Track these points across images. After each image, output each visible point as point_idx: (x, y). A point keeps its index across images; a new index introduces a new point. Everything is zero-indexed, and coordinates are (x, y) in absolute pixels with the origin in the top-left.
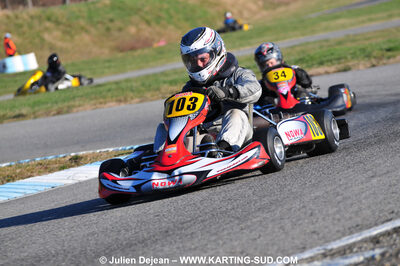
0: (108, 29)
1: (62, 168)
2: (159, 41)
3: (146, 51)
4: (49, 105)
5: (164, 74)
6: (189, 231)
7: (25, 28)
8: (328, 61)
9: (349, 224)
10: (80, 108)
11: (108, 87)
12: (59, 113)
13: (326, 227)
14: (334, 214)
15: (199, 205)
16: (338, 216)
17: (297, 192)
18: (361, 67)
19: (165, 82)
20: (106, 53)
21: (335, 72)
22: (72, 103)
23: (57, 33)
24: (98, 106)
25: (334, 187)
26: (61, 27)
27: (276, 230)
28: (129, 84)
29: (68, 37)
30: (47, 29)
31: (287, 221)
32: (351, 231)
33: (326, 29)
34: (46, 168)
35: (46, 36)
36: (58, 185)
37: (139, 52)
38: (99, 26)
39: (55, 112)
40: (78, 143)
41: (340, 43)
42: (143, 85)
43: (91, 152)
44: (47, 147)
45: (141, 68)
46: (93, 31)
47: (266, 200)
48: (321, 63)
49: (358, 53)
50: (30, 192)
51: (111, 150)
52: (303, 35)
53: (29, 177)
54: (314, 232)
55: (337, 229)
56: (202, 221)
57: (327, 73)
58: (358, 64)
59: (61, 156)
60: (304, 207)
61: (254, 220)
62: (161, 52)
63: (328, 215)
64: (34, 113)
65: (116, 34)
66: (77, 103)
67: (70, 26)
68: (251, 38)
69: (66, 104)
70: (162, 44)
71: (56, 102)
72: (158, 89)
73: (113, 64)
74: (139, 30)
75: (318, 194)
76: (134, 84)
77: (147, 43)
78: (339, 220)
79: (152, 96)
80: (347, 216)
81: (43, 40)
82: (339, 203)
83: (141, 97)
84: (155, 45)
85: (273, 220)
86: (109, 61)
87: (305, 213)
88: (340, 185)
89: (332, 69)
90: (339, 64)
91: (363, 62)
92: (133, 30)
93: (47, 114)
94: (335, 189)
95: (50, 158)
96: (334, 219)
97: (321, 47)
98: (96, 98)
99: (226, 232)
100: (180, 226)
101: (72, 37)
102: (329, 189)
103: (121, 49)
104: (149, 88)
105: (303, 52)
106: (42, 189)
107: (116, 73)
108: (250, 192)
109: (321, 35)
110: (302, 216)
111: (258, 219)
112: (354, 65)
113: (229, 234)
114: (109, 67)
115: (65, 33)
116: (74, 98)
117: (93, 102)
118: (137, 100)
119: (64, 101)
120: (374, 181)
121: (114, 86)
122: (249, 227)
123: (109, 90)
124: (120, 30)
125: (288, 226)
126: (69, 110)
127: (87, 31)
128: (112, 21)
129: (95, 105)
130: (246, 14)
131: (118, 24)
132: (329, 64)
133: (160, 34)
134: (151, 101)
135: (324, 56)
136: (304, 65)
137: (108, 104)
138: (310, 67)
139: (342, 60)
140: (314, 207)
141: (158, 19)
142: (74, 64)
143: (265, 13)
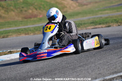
0: (21, 11)
2: (40, 16)
3: (35, 19)
6: (54, 73)
8: (102, 23)
9: (112, 71)
10: (11, 36)
13: (104, 72)
14: (107, 68)
16: (108, 69)
18: (115, 26)
20: (20, 19)
21: (105, 27)
22: (9, 34)
24: (18, 35)
25: (106, 60)
26: (4, 9)
27: (86, 73)
28: (29, 29)
31: (89, 70)
32: (113, 73)
33: (101, 14)
37: (32, 19)
38: (18, 9)
39: (2, 37)
40: (11, 47)
41: (107, 18)
42: (35, 29)
43: (16, 50)
45: (33, 24)
46: (16, 11)
47: (82, 64)
48: (100, 24)
49: (113, 21)
52: (93, 15)
54: (100, 73)
55: (108, 73)
56: (59, 70)
57: (102, 27)
58: (113, 25)
59: (5, 51)
60: (96, 66)
61: (78, 70)
63: (105, 68)
65: (24, 12)
68: (74, 16)
74: (33, 12)
75: (100, 62)
77: (35, 16)
78: (109, 70)
79: (38, 33)
80: (112, 69)
82: (109, 65)
83: (34, 33)
84: (38, 17)
85: (85, 70)
86: (22, 22)
87: (96, 68)
88: (109, 60)
89: (104, 26)
90: (107, 24)
92: (30, 11)
94: (107, 61)
96: (107, 70)
98: (17, 33)
99: (67, 73)
100: (51, 71)
101: (8, 12)
103: (26, 18)
104: (37, 30)
109: (99, 16)
110: (95, 69)
111: (79, 69)
113: (69, 74)
114: (22, 24)
116: (9, 33)
117: (16, 34)
118: (32, 34)
122: (76, 72)
123: (22, 30)
124: (26, 11)
125: (90, 71)
127: (13, 11)
128: (23, 7)
129: (17, 35)
130: (72, 8)
131: (25, 9)
132: (103, 24)
133: (40, 13)
134: (38, 34)
135: (101, 22)
136: (94, 24)
137: (22, 35)
138: (96, 25)
139: (108, 23)
140: (99, 66)
141: (40, 8)
142: (8, 22)
143: (79, 8)
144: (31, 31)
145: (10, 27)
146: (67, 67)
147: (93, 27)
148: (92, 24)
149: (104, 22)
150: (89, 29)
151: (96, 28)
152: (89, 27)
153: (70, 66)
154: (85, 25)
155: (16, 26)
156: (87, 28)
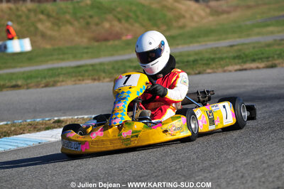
0: (88, 24)
1: (47, 129)
2: (127, 35)
3: (117, 42)
4: (39, 79)
5: (129, 61)
7: (24, 18)
8: (259, 59)
10: (63, 83)
11: (85, 68)
12: (47, 86)
15: (154, 163)
17: (231, 159)
19: (130, 67)
20: (85, 41)
21: (264, 68)
22: (57, 79)
23: (48, 24)
24: (77, 82)
25: (261, 156)
26: (52, 19)
28: (102, 67)
29: (56, 28)
30: (40, 20)
33: (259, 34)
34: (35, 128)
35: (40, 26)
36: (44, 142)
37: (111, 43)
38: (81, 20)
39: (43, 85)
40: (60, 110)
41: (269, 45)
42: (113, 68)
43: (70, 117)
44: (36, 111)
45: (112, 55)
46: (76, 23)
47: (207, 163)
48: (254, 60)
50: (22, 145)
51: (86, 117)
52: (240, 37)
53: (21, 134)
57: (258, 68)
58: (283, 63)
59: (47, 119)
60: (237, 170)
62: (128, 44)
64: (27, 85)
65: (93, 27)
66: (61, 79)
67: (58, 19)
69: (53, 79)
70: (129, 37)
71: (45, 78)
73: (90, 50)
74: (112, 26)
75: (247, 161)
76: (106, 67)
77: (118, 36)
81: (36, 28)
82: (264, 169)
83: (110, 78)
84: (124, 38)
86: (87, 48)
88: (266, 156)
89: (262, 65)
90: (268, 62)
92: (107, 25)
93: (37, 86)
95: (38, 120)
97: (254, 48)
98: (76, 76)
101: (59, 27)
102: (257, 157)
103: (97, 40)
104: (117, 71)
105: (240, 50)
106: (31, 144)
107: (92, 58)
108: (195, 156)
109: (254, 39)
112: (279, 63)
114: (87, 53)
115: (54, 24)
116: (59, 75)
117: (73, 79)
118: (108, 79)
119: (51, 77)
121: (90, 68)
123: (87, 71)
124: (97, 24)
126: (54, 84)
127: (71, 24)
128: (91, 17)
129: (75, 81)
130: (196, 18)
131: (96, 19)
132: (260, 61)
133: (128, 30)
135: (256, 55)
136: (240, 61)
137: (85, 81)
138: (245, 62)
139: (270, 59)
140: (244, 171)
141: (127, 18)
142: (59, 49)
143: (211, 18)
144: (104, 72)
145: (63, 60)
146: (175, 170)
147: (238, 67)
148: (236, 61)
149: (262, 56)
150: (230, 71)
151: (245, 69)
152: (230, 68)
153: (181, 168)
154: (222, 62)
155: (75, 57)
156: (226, 68)
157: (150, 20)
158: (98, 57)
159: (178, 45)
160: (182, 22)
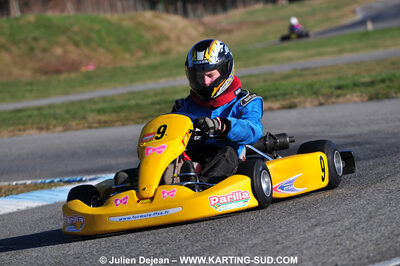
0: (31, 49)
2: (87, 65)
3: (73, 75)
5: (91, 101)
8: (272, 96)
11: (29, 113)
17: (233, 238)
18: (308, 105)
19: (92, 110)
20: (27, 74)
21: (279, 109)
24: (17, 132)
25: (274, 234)
28: (52, 111)
33: (272, 61)
37: (64, 76)
38: (22, 45)
41: (286, 77)
42: (68, 112)
43: (6, 183)
45: (67, 94)
46: (14, 49)
47: (199, 246)
49: (305, 89)
51: (29, 182)
52: (245, 66)
57: (271, 109)
58: (305, 102)
62: (89, 77)
65: (39, 55)
70: (91, 68)
72: (84, 118)
73: (35, 87)
74: (66, 52)
75: (255, 241)
76: (59, 111)
77: (74, 67)
79: (78, 125)
83: (65, 125)
84: (84, 69)
86: (31, 84)
88: (281, 233)
89: (276, 105)
90: (285, 99)
91: (309, 99)
92: (59, 51)
94: (274, 237)
97: (265, 81)
98: (14, 124)
102: (268, 236)
103: (46, 72)
104: (74, 116)
107: (37, 98)
108: (182, 236)
112: (300, 103)
114: (31, 91)
117: (10, 129)
118: (60, 128)
120: (318, 230)
121: (35, 112)
124: (45, 50)
127: (7, 50)
128: (36, 39)
129: (13, 131)
131: (43, 43)
132: (273, 99)
133: (88, 57)
134: (76, 130)
135: (269, 91)
137: (28, 132)
139: (288, 97)
141: (88, 40)
144: (55, 117)
149: (277, 92)
155: (13, 97)
157: (120, 42)
158: (46, 96)
159: (160, 77)
160: (165, 45)
